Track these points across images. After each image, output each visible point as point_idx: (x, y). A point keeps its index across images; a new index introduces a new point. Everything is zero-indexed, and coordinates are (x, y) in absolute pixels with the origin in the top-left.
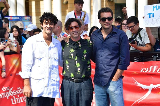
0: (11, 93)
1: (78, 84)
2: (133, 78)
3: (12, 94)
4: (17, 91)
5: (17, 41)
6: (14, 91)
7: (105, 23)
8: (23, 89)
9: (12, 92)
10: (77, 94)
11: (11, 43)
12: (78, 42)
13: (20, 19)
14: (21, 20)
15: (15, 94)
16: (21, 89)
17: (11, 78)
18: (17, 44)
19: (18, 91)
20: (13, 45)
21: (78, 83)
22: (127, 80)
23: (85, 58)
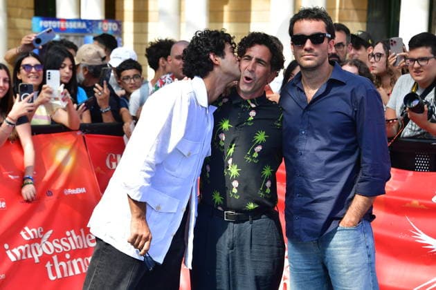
0: (47, 247)
1: (235, 225)
2: (409, 221)
3: (50, 250)
4: (64, 240)
5: (68, 95)
6: (56, 242)
7: (303, 51)
8: (81, 235)
9: (49, 243)
10: (228, 255)
11: (50, 98)
12: (249, 102)
13: (88, 30)
14: (91, 30)
15: (59, 250)
16: (77, 235)
17: (49, 202)
18: (67, 103)
19: (68, 242)
20: (58, 105)
21: (234, 223)
22: (391, 224)
23: (255, 155)
